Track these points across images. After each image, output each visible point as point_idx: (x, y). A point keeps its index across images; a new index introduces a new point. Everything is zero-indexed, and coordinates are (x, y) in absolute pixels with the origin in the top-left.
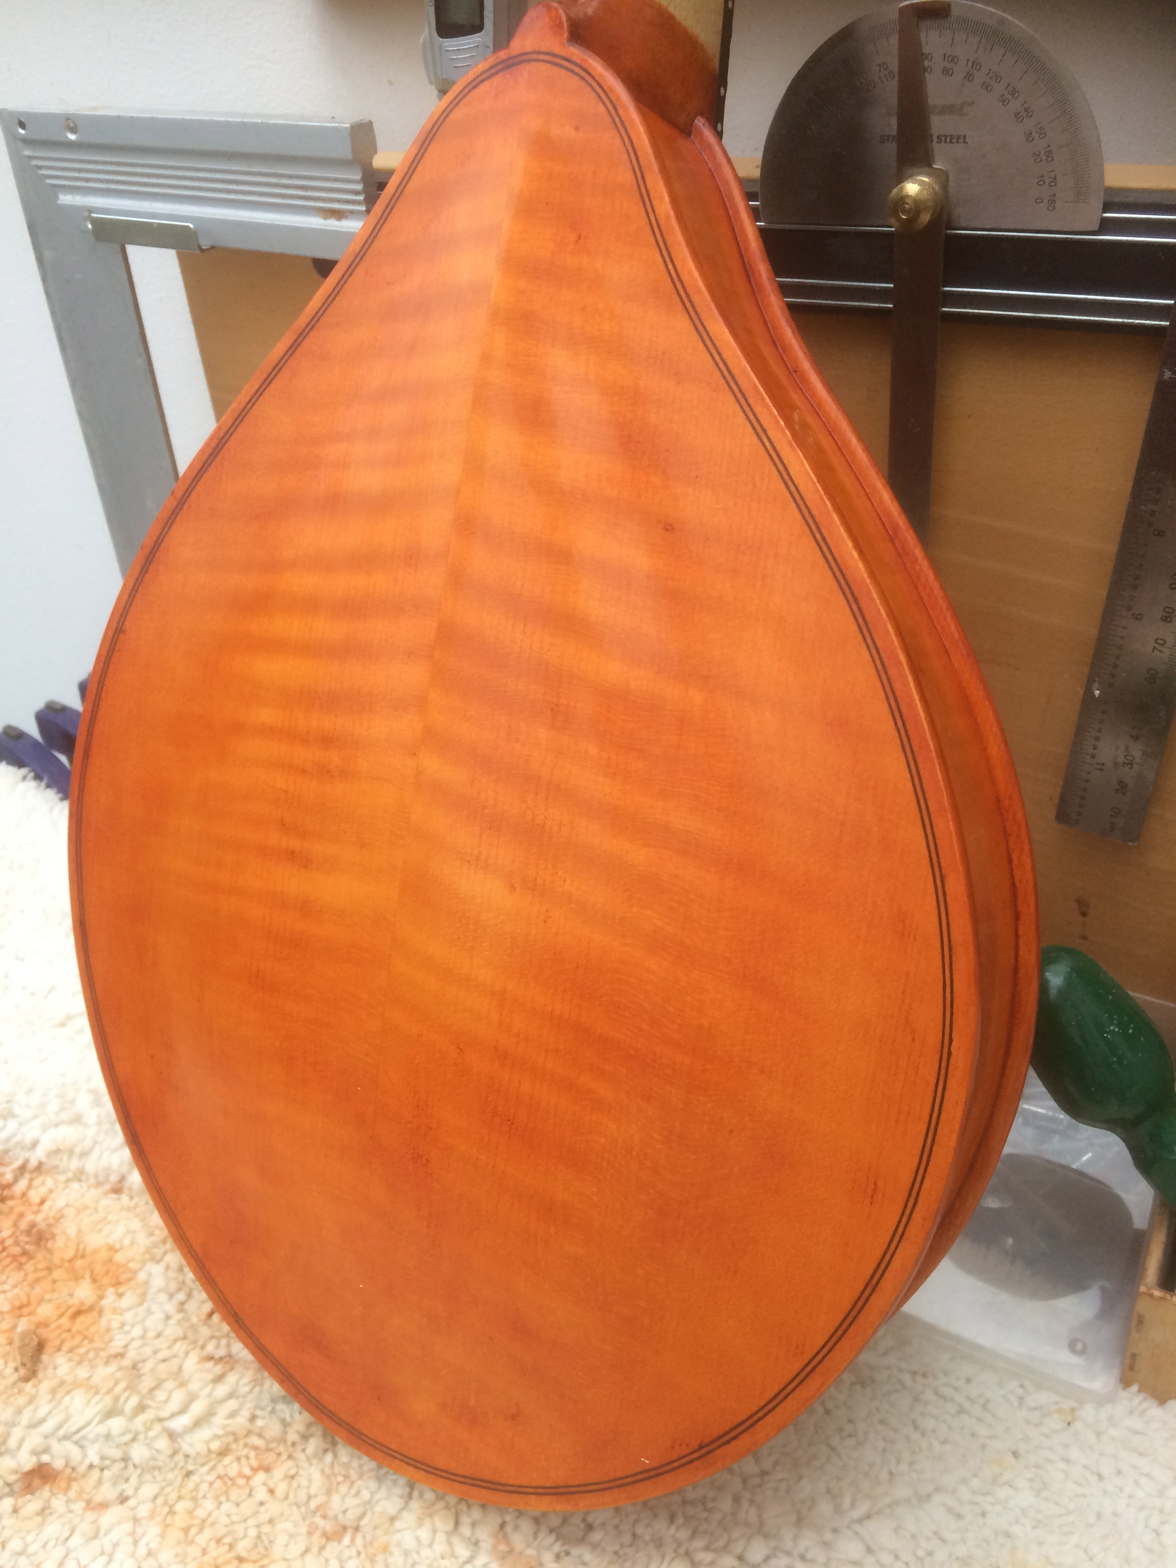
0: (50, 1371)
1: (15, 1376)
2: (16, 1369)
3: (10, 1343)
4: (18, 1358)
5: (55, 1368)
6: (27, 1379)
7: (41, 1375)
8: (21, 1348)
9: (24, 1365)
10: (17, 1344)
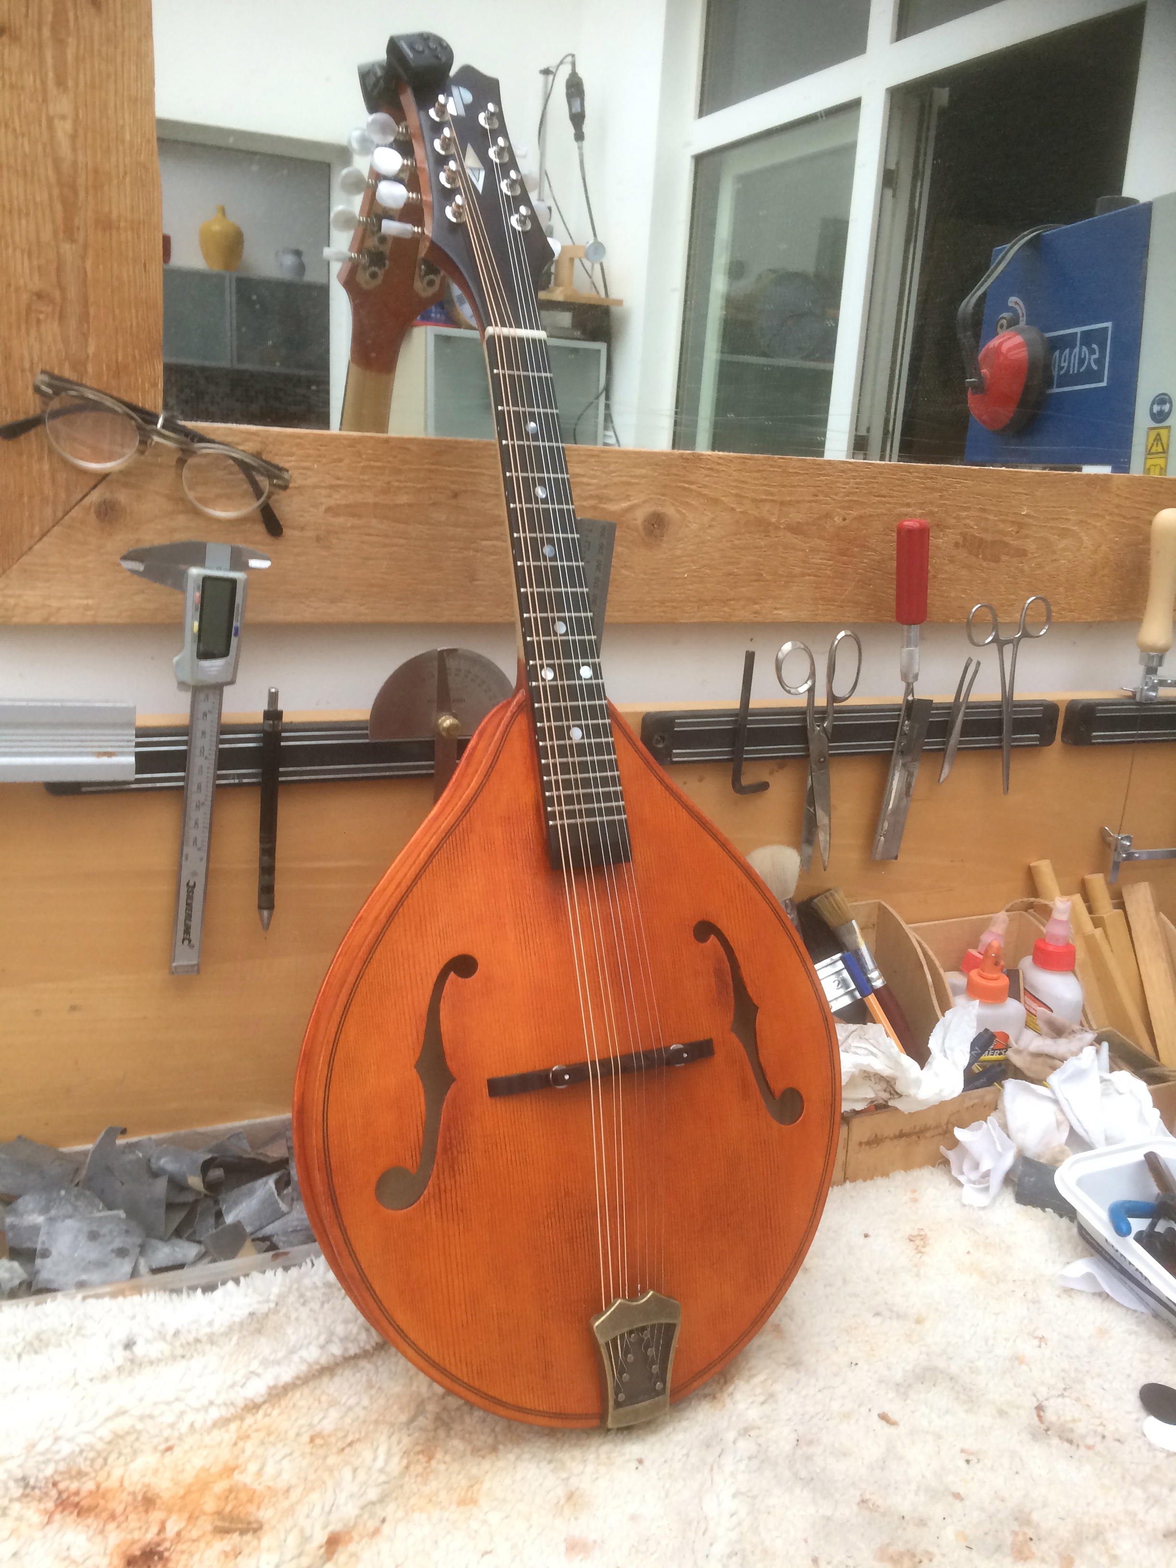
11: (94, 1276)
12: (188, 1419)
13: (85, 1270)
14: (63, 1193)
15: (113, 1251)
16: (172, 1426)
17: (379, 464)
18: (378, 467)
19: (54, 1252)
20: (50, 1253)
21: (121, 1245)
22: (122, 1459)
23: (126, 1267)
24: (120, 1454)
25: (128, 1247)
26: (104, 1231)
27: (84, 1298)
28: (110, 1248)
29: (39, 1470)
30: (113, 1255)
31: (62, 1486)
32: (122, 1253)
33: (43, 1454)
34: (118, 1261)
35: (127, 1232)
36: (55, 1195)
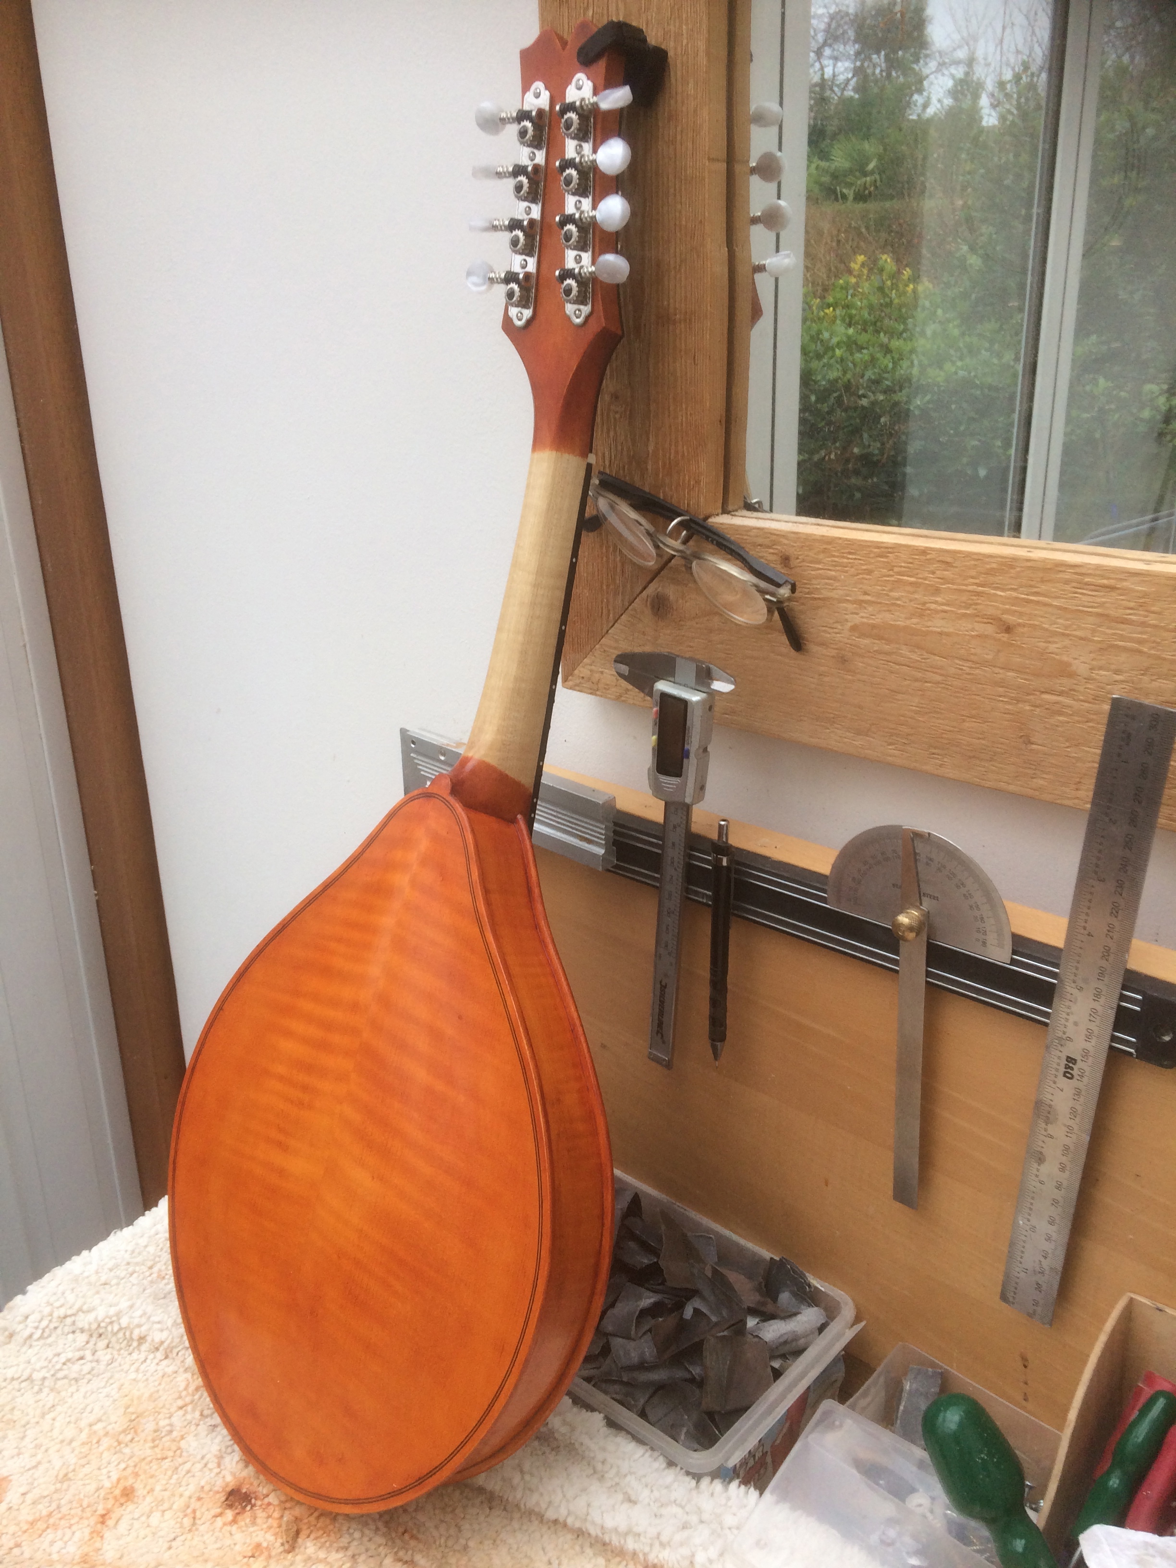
0: (302, 1549)
1: (281, 1549)
2: (282, 1544)
3: (280, 1526)
4: (285, 1537)
5: (305, 1548)
6: (289, 1552)
7: (297, 1550)
8: (287, 1530)
9: (288, 1542)
10: (284, 1527)
17: (912, 579)
18: (911, 583)
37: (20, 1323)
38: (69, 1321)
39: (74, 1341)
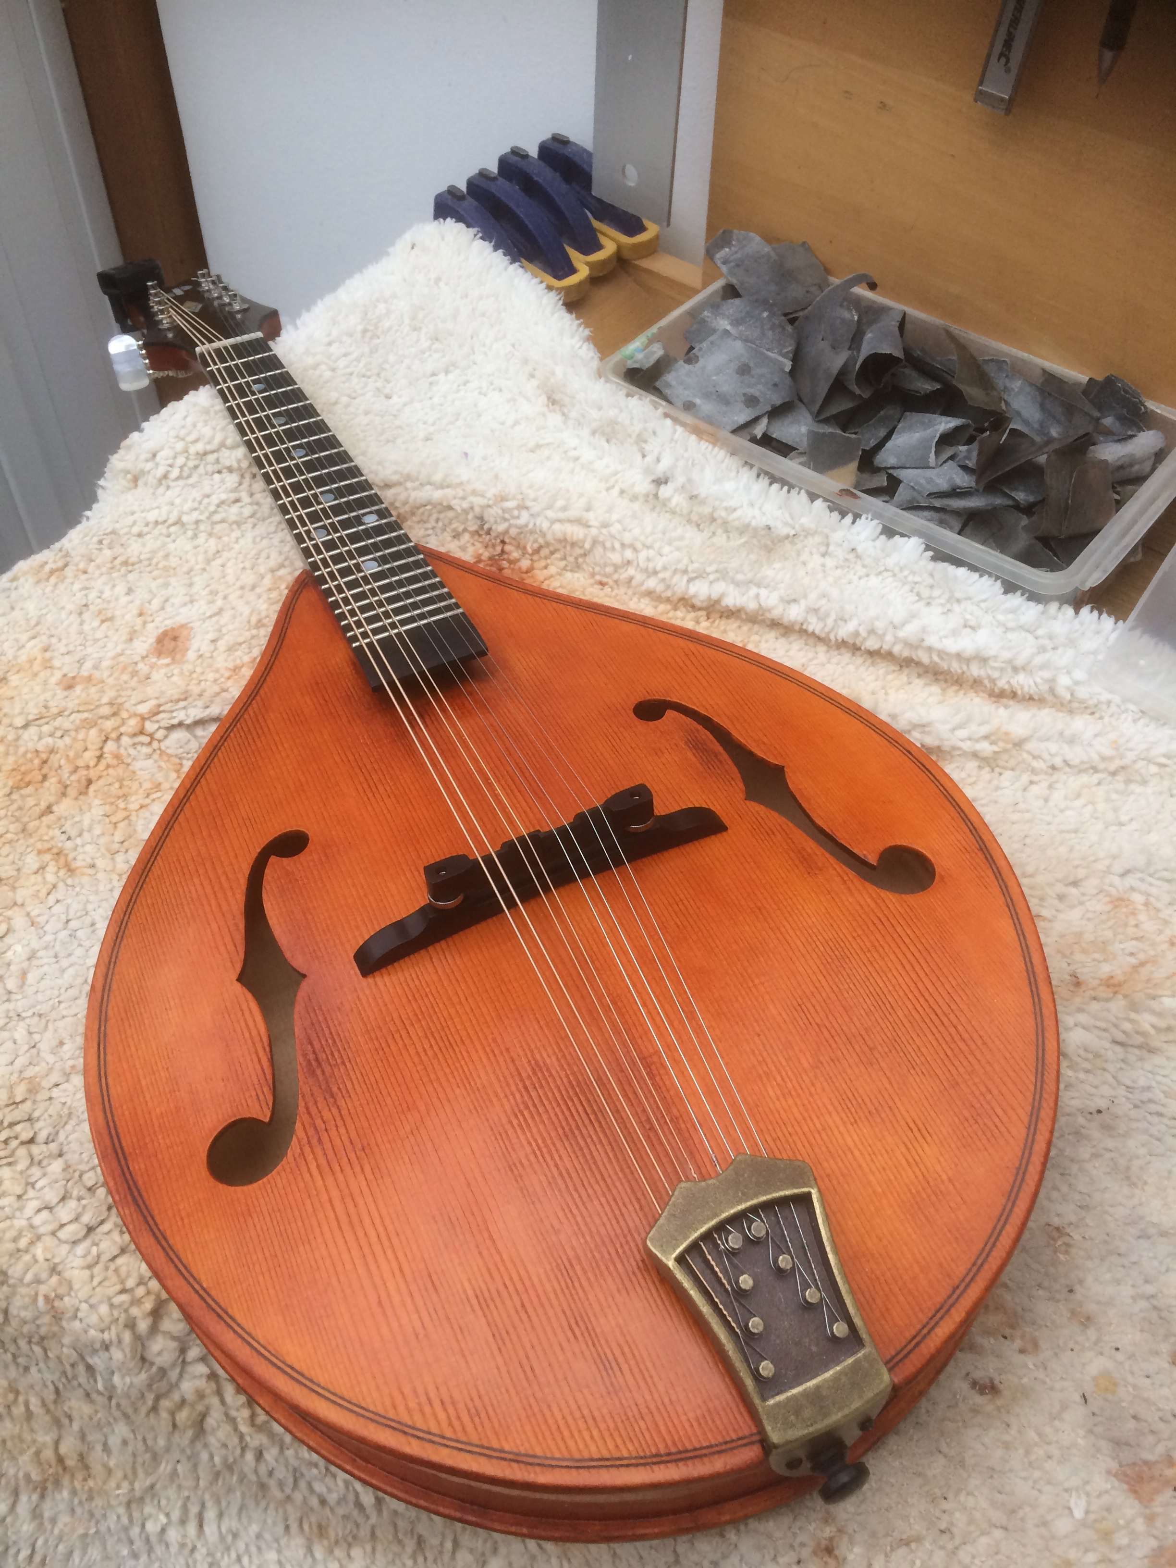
11: (706, 406)
12: (631, 571)
13: (707, 396)
14: (765, 314)
15: (744, 394)
16: (616, 568)
19: (701, 362)
20: (697, 361)
21: (757, 394)
22: (563, 564)
23: (742, 416)
24: (564, 558)
25: (761, 400)
26: (756, 371)
27: (666, 415)
28: (744, 391)
29: (496, 522)
30: (743, 398)
31: (508, 548)
32: (751, 401)
33: (504, 511)
34: (741, 406)
35: (775, 385)
36: (757, 312)
37: (147, 461)
38: (211, 458)
39: (223, 481)
